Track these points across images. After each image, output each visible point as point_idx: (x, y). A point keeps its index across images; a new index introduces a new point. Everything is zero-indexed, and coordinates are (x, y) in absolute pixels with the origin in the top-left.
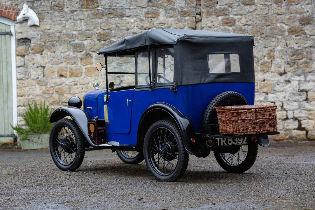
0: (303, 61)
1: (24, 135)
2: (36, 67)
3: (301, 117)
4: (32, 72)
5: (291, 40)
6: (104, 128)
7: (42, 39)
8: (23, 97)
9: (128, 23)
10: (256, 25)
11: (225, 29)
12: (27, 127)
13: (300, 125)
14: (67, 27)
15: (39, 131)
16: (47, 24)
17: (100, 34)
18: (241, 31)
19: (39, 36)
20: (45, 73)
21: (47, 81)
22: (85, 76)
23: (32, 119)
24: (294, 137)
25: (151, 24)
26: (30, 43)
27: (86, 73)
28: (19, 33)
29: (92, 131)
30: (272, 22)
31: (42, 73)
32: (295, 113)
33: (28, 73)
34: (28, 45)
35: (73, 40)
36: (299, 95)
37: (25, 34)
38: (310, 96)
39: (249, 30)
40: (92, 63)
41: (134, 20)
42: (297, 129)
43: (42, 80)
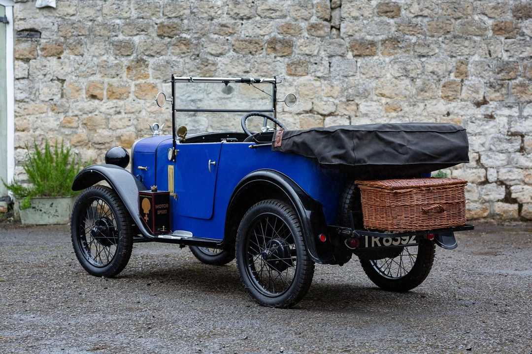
0: (517, 81)
1: (26, 200)
2: (50, 80)
3: (511, 180)
4: (42, 89)
5: (498, 44)
6: (167, 206)
7: (61, 31)
8: (25, 133)
9: (212, 7)
10: (437, 16)
11: (382, 22)
12: (31, 185)
13: (509, 193)
14: (105, 11)
15: (53, 194)
16: (69, 6)
17: (162, 26)
18: (411, 26)
19: (56, 25)
20: (64, 91)
21: (67, 105)
22: (135, 98)
23: (40, 172)
24: (498, 214)
25: (253, 11)
26: (40, 38)
27: (137, 93)
28: (21, 19)
29: (146, 211)
30: (465, 12)
31: (59, 91)
32: (500, 173)
33: (34, 90)
34: (36, 41)
35: (114, 34)
36: (509, 141)
37: (31, 21)
38: (528, 144)
39: (424, 24)
40: (147, 76)
41: (222, 2)
42: (502, 201)
43: (58, 103)
